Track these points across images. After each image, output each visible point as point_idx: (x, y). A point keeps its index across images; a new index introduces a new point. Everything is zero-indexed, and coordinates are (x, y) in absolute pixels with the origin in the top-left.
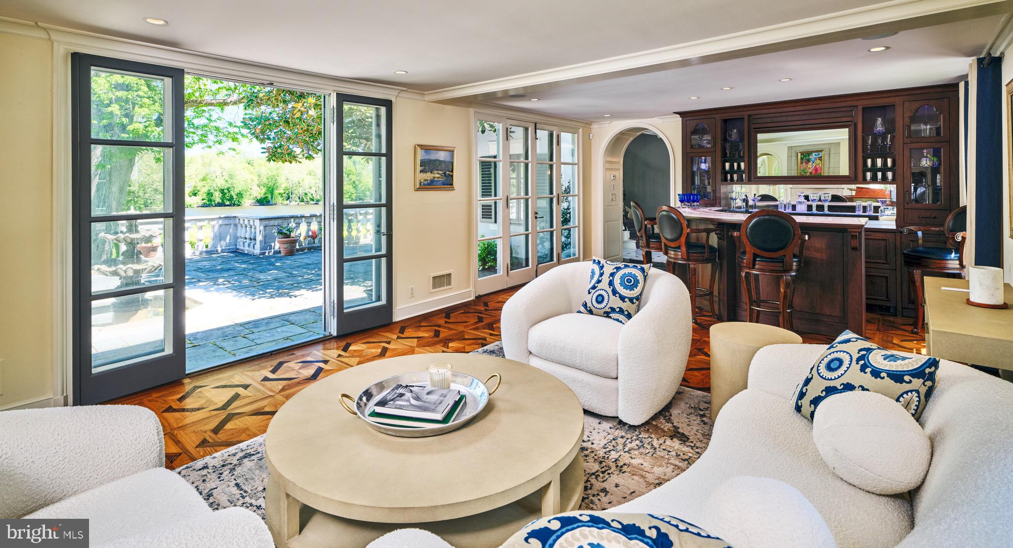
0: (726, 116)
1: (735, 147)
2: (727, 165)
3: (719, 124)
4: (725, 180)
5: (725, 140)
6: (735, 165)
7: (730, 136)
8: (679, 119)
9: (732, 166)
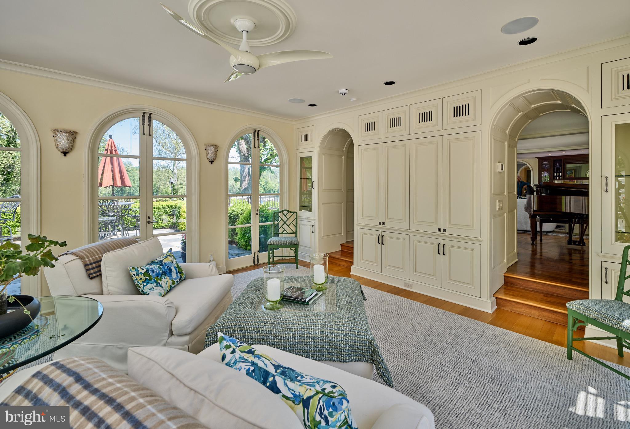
0: (555, 159)
1: (558, 168)
2: (555, 174)
3: (553, 161)
4: (554, 179)
5: (554, 166)
6: (558, 174)
7: (556, 165)
8: (537, 159)
9: (557, 175)
